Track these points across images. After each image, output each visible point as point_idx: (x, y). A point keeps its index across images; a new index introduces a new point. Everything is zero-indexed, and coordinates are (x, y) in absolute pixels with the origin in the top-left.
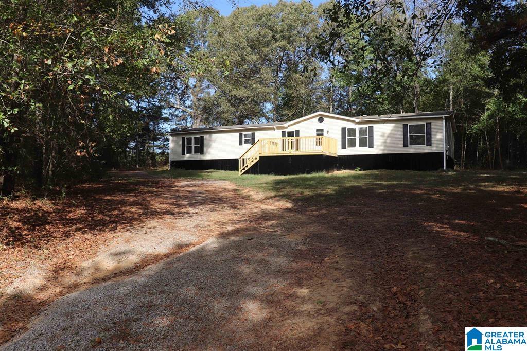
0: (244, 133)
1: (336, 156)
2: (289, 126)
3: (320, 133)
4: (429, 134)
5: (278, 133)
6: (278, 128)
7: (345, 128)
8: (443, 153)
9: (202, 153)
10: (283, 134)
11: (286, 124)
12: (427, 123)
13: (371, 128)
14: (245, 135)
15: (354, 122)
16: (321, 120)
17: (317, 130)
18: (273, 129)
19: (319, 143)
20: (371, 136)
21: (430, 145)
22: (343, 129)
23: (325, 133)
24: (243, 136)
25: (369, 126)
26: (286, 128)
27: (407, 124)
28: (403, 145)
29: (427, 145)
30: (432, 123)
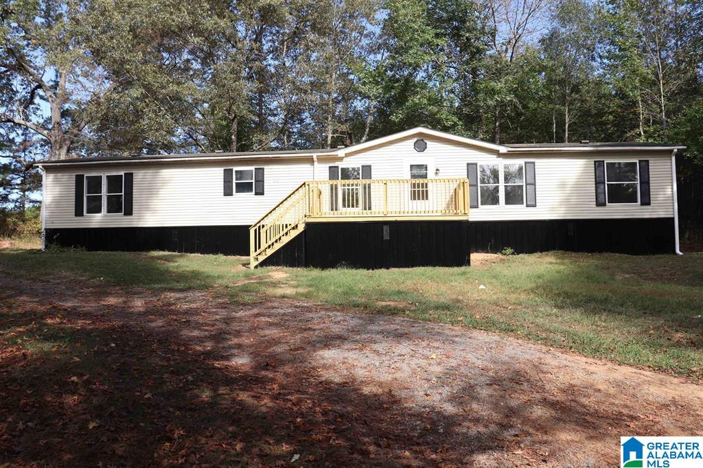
0: (235, 169)
2: (347, 155)
3: (419, 172)
4: (645, 183)
5: (322, 170)
6: (321, 160)
7: (475, 164)
8: (673, 218)
9: (129, 212)
10: (333, 172)
11: (341, 152)
12: (640, 161)
13: (530, 167)
14: (238, 173)
16: (420, 146)
17: (412, 167)
18: (310, 161)
19: (418, 194)
20: (531, 184)
21: (649, 204)
22: (471, 167)
23: (430, 172)
24: (234, 176)
25: (525, 163)
26: (341, 159)
27: (603, 161)
28: (595, 203)
29: (642, 204)
30: (650, 162)
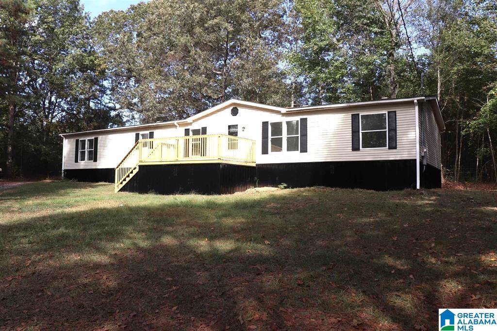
0: (141, 133)
1: (254, 165)
3: (233, 131)
4: (393, 130)
5: (180, 131)
6: (180, 125)
7: (267, 122)
8: (416, 160)
9: (95, 160)
10: (187, 132)
11: (189, 119)
12: (389, 112)
13: (304, 122)
14: (143, 135)
15: (278, 112)
16: (235, 112)
17: (230, 127)
18: (173, 126)
19: (232, 146)
20: (304, 135)
21: (395, 148)
22: (265, 124)
23: (239, 130)
24: (140, 137)
25: (301, 119)
26: (190, 124)
27: (359, 114)
28: (351, 148)
29: (390, 148)
30: (397, 112)
